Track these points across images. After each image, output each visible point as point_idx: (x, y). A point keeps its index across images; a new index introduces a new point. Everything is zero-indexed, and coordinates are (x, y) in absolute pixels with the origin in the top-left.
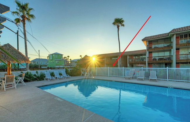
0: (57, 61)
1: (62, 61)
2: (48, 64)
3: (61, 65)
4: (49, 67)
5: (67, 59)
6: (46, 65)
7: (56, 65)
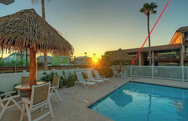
0: (62, 59)
1: (67, 59)
2: (52, 61)
3: (66, 63)
4: (54, 65)
5: (71, 57)
6: (50, 62)
7: (61, 63)
